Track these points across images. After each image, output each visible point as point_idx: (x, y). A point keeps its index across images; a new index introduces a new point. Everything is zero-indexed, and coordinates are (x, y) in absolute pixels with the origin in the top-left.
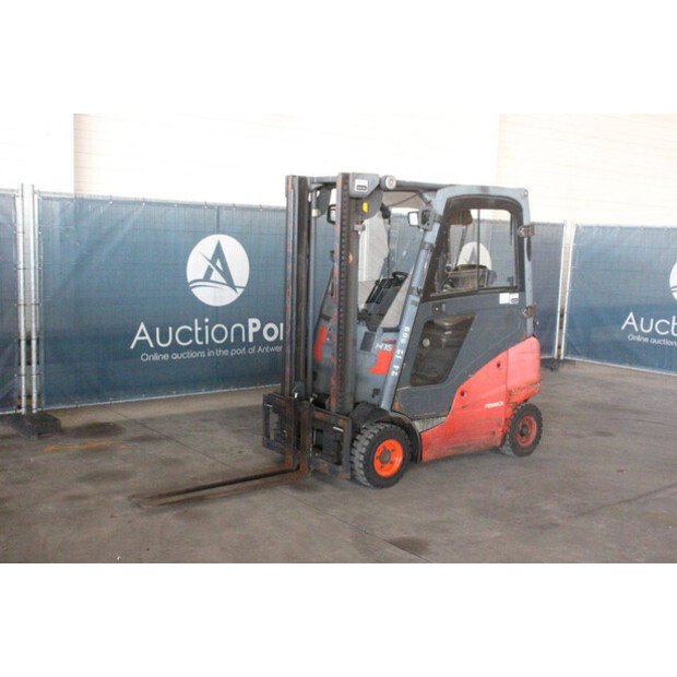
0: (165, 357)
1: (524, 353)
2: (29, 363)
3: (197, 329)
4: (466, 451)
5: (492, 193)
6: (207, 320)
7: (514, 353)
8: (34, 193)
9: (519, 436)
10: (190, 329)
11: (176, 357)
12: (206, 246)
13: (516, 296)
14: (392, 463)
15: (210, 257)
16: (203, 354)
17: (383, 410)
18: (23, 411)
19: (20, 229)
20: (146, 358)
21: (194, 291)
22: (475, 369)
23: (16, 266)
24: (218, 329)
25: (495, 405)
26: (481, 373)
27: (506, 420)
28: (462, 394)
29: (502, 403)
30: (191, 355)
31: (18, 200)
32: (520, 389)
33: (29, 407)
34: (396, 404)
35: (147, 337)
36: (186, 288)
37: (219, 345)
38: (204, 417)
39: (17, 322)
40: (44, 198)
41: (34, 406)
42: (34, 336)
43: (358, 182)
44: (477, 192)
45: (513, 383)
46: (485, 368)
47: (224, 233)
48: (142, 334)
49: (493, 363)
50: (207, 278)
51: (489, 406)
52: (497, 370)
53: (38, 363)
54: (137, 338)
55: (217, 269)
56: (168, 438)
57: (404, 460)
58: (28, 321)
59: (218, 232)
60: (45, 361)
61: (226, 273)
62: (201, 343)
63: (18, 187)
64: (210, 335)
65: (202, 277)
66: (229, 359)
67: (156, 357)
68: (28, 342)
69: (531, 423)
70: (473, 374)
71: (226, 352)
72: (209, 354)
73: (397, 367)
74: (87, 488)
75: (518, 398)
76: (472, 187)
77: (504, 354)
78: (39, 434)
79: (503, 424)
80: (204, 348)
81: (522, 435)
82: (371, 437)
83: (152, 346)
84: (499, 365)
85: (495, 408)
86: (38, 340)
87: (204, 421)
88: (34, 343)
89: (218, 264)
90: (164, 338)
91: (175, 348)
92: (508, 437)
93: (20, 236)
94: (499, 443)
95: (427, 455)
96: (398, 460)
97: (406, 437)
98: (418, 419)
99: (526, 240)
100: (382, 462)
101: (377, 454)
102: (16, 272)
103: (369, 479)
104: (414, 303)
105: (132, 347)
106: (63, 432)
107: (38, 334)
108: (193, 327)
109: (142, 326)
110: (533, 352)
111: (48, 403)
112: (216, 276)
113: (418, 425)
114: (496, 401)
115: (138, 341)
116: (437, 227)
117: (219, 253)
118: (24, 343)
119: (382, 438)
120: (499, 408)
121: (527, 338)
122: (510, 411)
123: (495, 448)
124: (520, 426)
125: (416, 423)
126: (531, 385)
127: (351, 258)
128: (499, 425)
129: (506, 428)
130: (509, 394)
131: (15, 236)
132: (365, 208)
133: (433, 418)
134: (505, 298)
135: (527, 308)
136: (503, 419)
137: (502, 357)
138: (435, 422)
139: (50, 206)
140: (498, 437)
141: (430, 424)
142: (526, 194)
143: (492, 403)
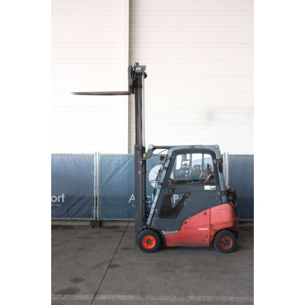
1: (220, 210)
2: (96, 206)
4: (190, 246)
5: (197, 147)
7: (214, 210)
10: (150, 197)
13: (214, 187)
14: (152, 244)
17: (147, 225)
18: (94, 219)
19: (95, 165)
20: (134, 206)
21: (151, 184)
23: (93, 176)
25: (204, 229)
26: (196, 216)
27: (211, 236)
28: (186, 223)
29: (208, 229)
31: (95, 157)
32: (218, 224)
33: (96, 218)
34: (152, 224)
35: (134, 199)
36: (149, 183)
39: (93, 193)
41: (98, 218)
44: (188, 148)
45: (213, 221)
46: (198, 214)
49: (204, 212)
52: (204, 216)
53: (99, 206)
54: (131, 199)
57: (156, 244)
58: (96, 193)
63: (95, 153)
68: (96, 199)
70: (192, 216)
73: (152, 210)
75: (219, 228)
76: (186, 146)
77: (209, 210)
81: (225, 244)
84: (205, 214)
86: (99, 198)
92: (215, 243)
93: (95, 167)
94: (208, 245)
95: (169, 244)
96: (154, 245)
97: (157, 236)
98: (164, 230)
99: (218, 165)
102: (93, 177)
103: (141, 249)
104: (159, 188)
105: (129, 202)
107: (99, 196)
108: (151, 196)
109: (133, 195)
110: (226, 210)
113: (164, 233)
116: (168, 161)
118: (95, 199)
119: (145, 235)
120: (206, 231)
121: (222, 204)
122: (213, 233)
123: (206, 247)
124: (223, 240)
125: (162, 231)
126: (225, 223)
127: (139, 172)
128: (207, 237)
129: (212, 240)
130: (211, 226)
131: (94, 167)
132: (144, 155)
133: (171, 231)
134: (207, 188)
135: (221, 192)
136: (209, 236)
137: (208, 211)
138: (172, 232)
139: (103, 158)
140: (207, 242)
141: (170, 232)
142: (217, 147)
143: (202, 228)
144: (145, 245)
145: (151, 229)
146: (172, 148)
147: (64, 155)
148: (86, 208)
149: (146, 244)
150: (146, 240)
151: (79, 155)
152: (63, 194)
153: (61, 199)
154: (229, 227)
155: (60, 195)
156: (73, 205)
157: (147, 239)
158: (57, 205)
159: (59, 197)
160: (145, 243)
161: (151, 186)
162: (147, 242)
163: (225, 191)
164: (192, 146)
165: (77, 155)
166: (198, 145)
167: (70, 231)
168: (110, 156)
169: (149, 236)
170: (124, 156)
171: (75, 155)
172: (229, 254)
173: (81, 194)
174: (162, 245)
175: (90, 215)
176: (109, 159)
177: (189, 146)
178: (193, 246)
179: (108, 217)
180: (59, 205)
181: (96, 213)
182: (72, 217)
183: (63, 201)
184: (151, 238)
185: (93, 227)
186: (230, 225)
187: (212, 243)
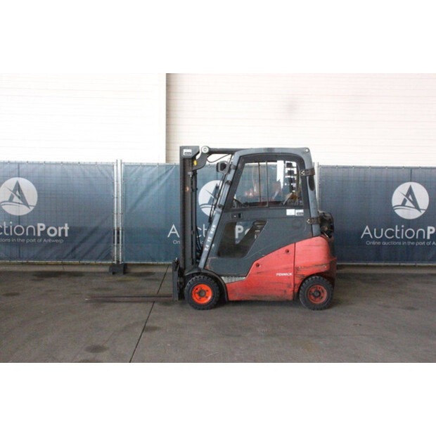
1: (309, 246)
2: (118, 243)
3: (205, 229)
4: (263, 299)
5: (276, 151)
7: (301, 245)
8: (121, 163)
10: (200, 229)
13: (301, 211)
14: (207, 297)
15: (211, 193)
17: (199, 268)
18: (115, 262)
19: (115, 180)
20: (175, 242)
21: (202, 209)
22: (268, 252)
23: (113, 196)
25: (285, 274)
26: (273, 256)
28: (258, 265)
29: (291, 274)
31: (115, 167)
32: (306, 267)
33: (118, 261)
34: (208, 266)
35: (176, 232)
39: (113, 223)
40: (125, 165)
41: (120, 260)
42: (120, 229)
43: (185, 151)
44: (263, 152)
45: (299, 263)
46: (276, 252)
48: (173, 230)
49: (283, 250)
51: (279, 274)
52: (286, 254)
53: (122, 243)
54: (171, 232)
57: (213, 297)
58: (118, 223)
59: (217, 179)
60: (125, 242)
63: (115, 161)
65: (207, 203)
68: (118, 233)
70: (266, 255)
73: (208, 246)
75: (307, 272)
76: (259, 149)
77: (293, 246)
83: (179, 236)
84: (288, 251)
85: (284, 276)
86: (122, 230)
88: (120, 231)
93: (116, 183)
94: (291, 298)
95: (232, 297)
96: (210, 298)
97: (215, 285)
98: (224, 276)
99: (308, 178)
100: (200, 295)
102: (113, 199)
104: (218, 212)
105: (169, 236)
107: (122, 228)
109: (174, 226)
110: (318, 246)
113: (225, 280)
114: (285, 272)
115: (171, 234)
116: (233, 172)
118: (116, 232)
119: (197, 283)
120: (289, 277)
121: (313, 237)
122: (298, 281)
123: (288, 301)
124: (313, 291)
125: (223, 278)
126: (317, 265)
127: (188, 189)
128: (289, 287)
129: (296, 290)
130: (295, 270)
131: (113, 183)
132: (195, 163)
133: (236, 276)
134: (291, 212)
135: (311, 219)
136: (293, 284)
137: (290, 247)
138: (237, 279)
139: (129, 169)
140: (289, 294)
141: (234, 279)
142: (307, 152)
143: (282, 273)
144: (196, 298)
145: (206, 274)
146: (239, 152)
147: (68, 164)
148: (102, 246)
149: (198, 297)
150: (197, 291)
151: (90, 165)
152: (66, 225)
153: (63, 231)
154: (323, 270)
155: (61, 226)
156: (82, 242)
157: (199, 289)
158: (56, 241)
159: (60, 229)
160: (197, 295)
161: (203, 213)
162: (199, 293)
163: (317, 218)
164: (268, 149)
165: (87, 165)
167: (78, 279)
168: (139, 166)
169: (202, 285)
170: (160, 166)
171: (85, 165)
172: (321, 311)
173: (94, 225)
174: (222, 299)
175: (109, 256)
176: (137, 172)
177: (265, 149)
178: (268, 299)
179: (137, 260)
180: (61, 241)
181: (118, 253)
182: (82, 258)
183: (66, 235)
184: (205, 287)
185: (114, 273)
186: (324, 268)
187: (296, 296)
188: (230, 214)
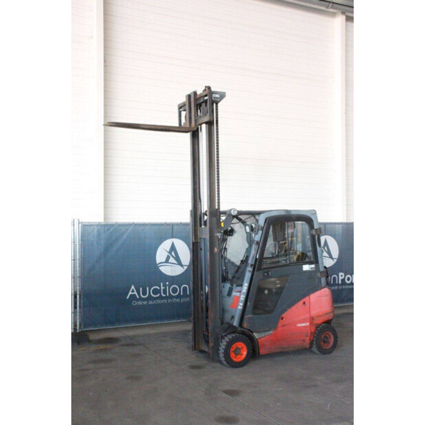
0: (145, 303)
1: (320, 296)
2: (76, 308)
3: (162, 288)
4: (287, 350)
5: (293, 213)
6: (167, 283)
7: (313, 297)
8: (79, 223)
9: (322, 343)
10: (159, 288)
11: (151, 303)
12: (166, 245)
13: (313, 266)
14: (242, 355)
15: (168, 250)
16: (166, 301)
17: (234, 327)
18: (73, 331)
20: (135, 303)
21: (160, 268)
22: (291, 305)
24: (173, 288)
25: (304, 325)
26: (294, 308)
27: (311, 333)
28: (282, 319)
29: (308, 324)
30: (159, 302)
32: (319, 316)
33: (76, 329)
34: (245, 325)
35: (135, 293)
36: (156, 267)
37: (174, 297)
38: (164, 335)
40: (84, 225)
41: (78, 328)
42: (78, 293)
45: (314, 313)
46: (296, 305)
47: (176, 238)
48: (133, 291)
49: (301, 302)
50: (167, 261)
51: (299, 325)
52: (303, 306)
53: (80, 307)
54: (130, 293)
55: (173, 256)
56: (140, 344)
57: (248, 353)
58: (75, 287)
59: (173, 237)
60: (84, 306)
61: (177, 258)
62: (164, 295)
63: (72, 221)
64: (169, 291)
65: (164, 261)
66: (180, 304)
67: (140, 303)
68: (75, 297)
69: (329, 335)
70: (289, 308)
71: (178, 300)
72: (169, 301)
73: (241, 304)
74: (91, 366)
75: (319, 321)
76: (280, 211)
77: (307, 297)
78: (78, 343)
79: (309, 334)
80: (166, 298)
81: (325, 342)
82: (228, 340)
83: (138, 297)
84: (304, 303)
85: (303, 326)
86: (80, 295)
87: (163, 336)
88: (78, 296)
89: (173, 254)
90: (144, 293)
91: (150, 298)
92: (314, 343)
94: (308, 346)
95: (262, 351)
96: (245, 353)
97: (249, 341)
98: (256, 332)
99: (316, 237)
100: (235, 354)
101: (232, 350)
103: (228, 363)
104: (249, 271)
105: (128, 298)
106: (90, 341)
107: (80, 292)
109: (133, 287)
110: (326, 296)
111: (84, 327)
112: (172, 260)
113: (256, 335)
114: (303, 322)
115: (131, 295)
116: (260, 232)
117: (173, 248)
118: (73, 296)
119: (234, 341)
120: (306, 327)
121: (322, 288)
122: (313, 329)
123: (306, 349)
124: (323, 337)
126: (327, 314)
127: (216, 250)
128: (307, 336)
129: (312, 338)
130: (312, 319)
132: (223, 225)
133: (265, 331)
134: (306, 268)
135: (320, 272)
137: (306, 299)
138: (266, 334)
139: (87, 229)
140: (307, 343)
141: (263, 335)
142: (314, 213)
143: (301, 323)
144: (232, 355)
146: (264, 214)
149: (234, 355)
154: (330, 318)
157: (235, 348)
161: (160, 271)
164: (287, 211)
166: (294, 211)
174: (254, 354)
177: (285, 211)
179: (95, 325)
181: (75, 320)
184: (240, 345)
186: (330, 316)
188: (262, 272)
